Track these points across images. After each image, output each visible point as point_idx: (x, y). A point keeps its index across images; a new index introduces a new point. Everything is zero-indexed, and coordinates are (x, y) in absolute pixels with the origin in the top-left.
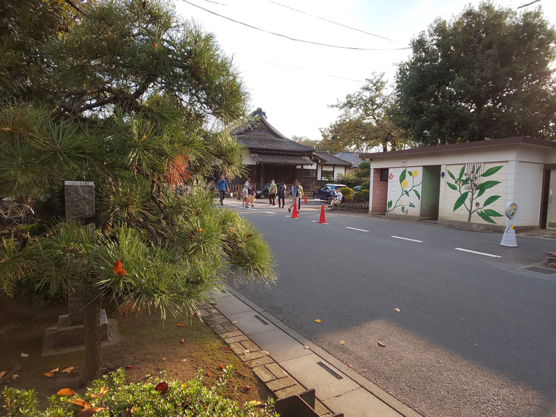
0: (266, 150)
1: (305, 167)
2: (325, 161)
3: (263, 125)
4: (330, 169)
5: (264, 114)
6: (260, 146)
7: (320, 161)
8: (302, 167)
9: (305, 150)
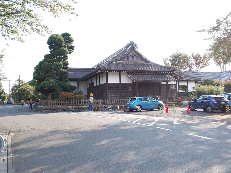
0: (139, 71)
1: (169, 83)
2: (183, 78)
3: (135, 53)
4: (185, 84)
5: (136, 45)
6: (134, 69)
7: (179, 78)
8: (167, 83)
9: (168, 70)
